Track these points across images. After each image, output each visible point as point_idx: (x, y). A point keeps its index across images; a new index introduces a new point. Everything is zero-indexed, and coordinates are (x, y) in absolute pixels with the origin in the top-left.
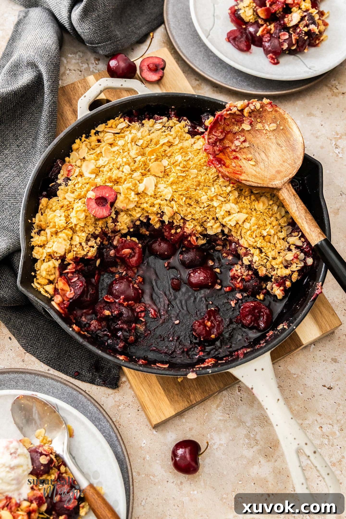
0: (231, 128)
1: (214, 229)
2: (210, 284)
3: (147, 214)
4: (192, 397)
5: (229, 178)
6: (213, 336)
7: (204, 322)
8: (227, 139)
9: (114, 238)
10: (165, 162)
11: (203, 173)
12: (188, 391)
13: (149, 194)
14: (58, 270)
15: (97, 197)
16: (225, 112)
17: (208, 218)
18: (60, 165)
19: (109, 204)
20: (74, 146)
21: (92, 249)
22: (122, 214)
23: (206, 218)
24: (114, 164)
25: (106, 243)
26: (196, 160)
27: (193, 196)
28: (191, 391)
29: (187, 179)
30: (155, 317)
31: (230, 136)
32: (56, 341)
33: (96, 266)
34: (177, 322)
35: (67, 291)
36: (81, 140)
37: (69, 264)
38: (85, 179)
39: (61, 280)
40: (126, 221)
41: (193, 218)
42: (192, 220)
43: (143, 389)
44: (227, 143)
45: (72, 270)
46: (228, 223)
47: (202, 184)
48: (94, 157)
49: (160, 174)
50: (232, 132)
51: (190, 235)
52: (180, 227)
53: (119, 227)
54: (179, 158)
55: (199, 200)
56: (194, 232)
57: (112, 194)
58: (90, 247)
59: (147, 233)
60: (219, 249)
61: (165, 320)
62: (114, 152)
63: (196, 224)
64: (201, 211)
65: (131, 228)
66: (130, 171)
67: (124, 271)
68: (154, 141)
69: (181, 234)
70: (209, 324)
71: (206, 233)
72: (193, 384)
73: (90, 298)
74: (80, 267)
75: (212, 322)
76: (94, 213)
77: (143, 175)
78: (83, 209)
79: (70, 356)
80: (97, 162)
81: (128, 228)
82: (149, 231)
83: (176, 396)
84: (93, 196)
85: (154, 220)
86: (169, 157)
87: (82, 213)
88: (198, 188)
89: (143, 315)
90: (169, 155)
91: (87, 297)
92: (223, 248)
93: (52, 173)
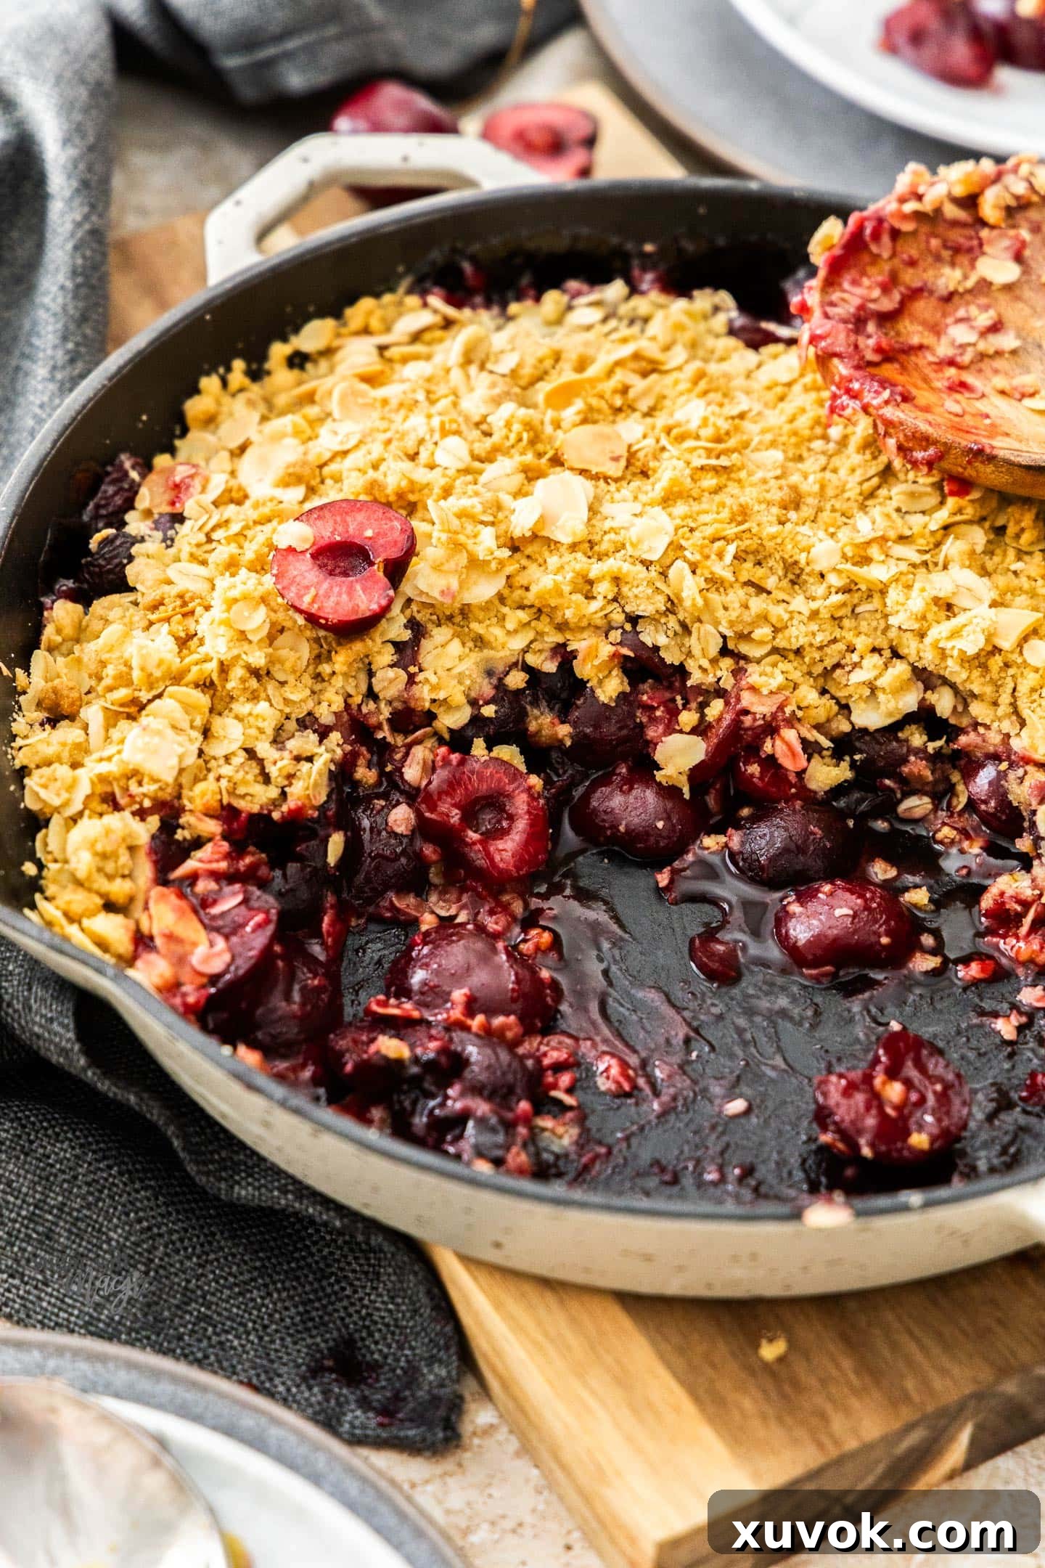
0: (925, 276)
1: (882, 697)
2: (885, 940)
3: (559, 639)
4: (838, 1424)
5: (935, 442)
6: (919, 1140)
7: (868, 1079)
8: (914, 319)
9: (407, 754)
10: (631, 430)
11: (811, 464)
12: (819, 1400)
13: (566, 539)
14: (149, 854)
15: (322, 543)
16: (893, 206)
17: (852, 649)
18: (134, 475)
19: (378, 571)
20: (194, 407)
21: (305, 766)
22: (440, 634)
23: (841, 646)
24: (389, 442)
25: (365, 774)
26: (775, 418)
27: (770, 545)
28: (830, 1399)
29: (739, 481)
30: (627, 1087)
31: (922, 307)
32: (137, 1244)
33: (326, 864)
34: (737, 1106)
35: (195, 945)
36: (224, 383)
37: (198, 843)
38: (256, 506)
39: (162, 897)
40: (462, 667)
41: (781, 642)
42: (775, 657)
43: (585, 1394)
44: (912, 332)
45: (214, 866)
46: (949, 645)
47: (810, 500)
48: (295, 425)
49: (613, 464)
50: (931, 292)
51: (771, 728)
52: (720, 693)
53: (426, 688)
54: (692, 412)
55: (802, 558)
56: (788, 710)
57: (392, 528)
58: (298, 759)
59: (564, 730)
60: (918, 813)
61: (674, 1099)
62: (385, 402)
63: (796, 675)
64: (814, 615)
65: (487, 703)
66: (468, 458)
67: (462, 908)
68: (571, 356)
69: (725, 723)
70: (894, 1091)
71: (846, 727)
72: (838, 1366)
73: (303, 1004)
74: (248, 860)
75: (908, 1084)
76: (313, 601)
77: (531, 475)
78: (257, 594)
79: (206, 1318)
80: (311, 444)
81: (473, 703)
82: (575, 725)
83: (756, 1423)
84: (305, 540)
85: (593, 653)
86: (649, 413)
87: (256, 608)
88: (793, 515)
89: (565, 1079)
90: (644, 405)
91: (288, 997)
92: (936, 808)
93: (98, 507)
